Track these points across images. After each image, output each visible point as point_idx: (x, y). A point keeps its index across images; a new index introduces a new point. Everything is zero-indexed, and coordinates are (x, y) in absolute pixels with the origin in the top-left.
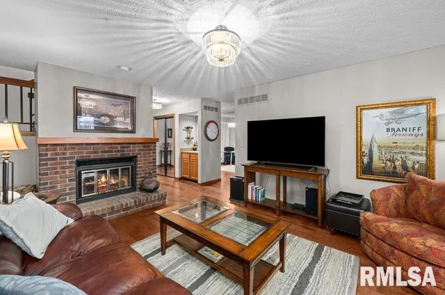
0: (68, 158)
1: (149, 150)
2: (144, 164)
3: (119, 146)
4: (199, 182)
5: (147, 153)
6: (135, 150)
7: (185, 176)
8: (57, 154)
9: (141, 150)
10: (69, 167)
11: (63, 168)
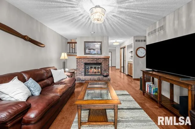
0: (82, 62)
3: (96, 59)
4: (133, 78)
6: (101, 61)
7: (129, 74)
8: (80, 61)
9: (103, 61)
10: (83, 65)
11: (81, 65)
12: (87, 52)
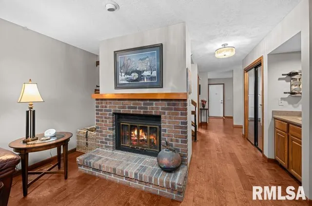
0: (108, 111)
1: (175, 109)
2: (169, 127)
3: (142, 102)
5: (173, 114)
6: (158, 108)
7: (278, 159)
11: (105, 118)
12: (122, 80)
